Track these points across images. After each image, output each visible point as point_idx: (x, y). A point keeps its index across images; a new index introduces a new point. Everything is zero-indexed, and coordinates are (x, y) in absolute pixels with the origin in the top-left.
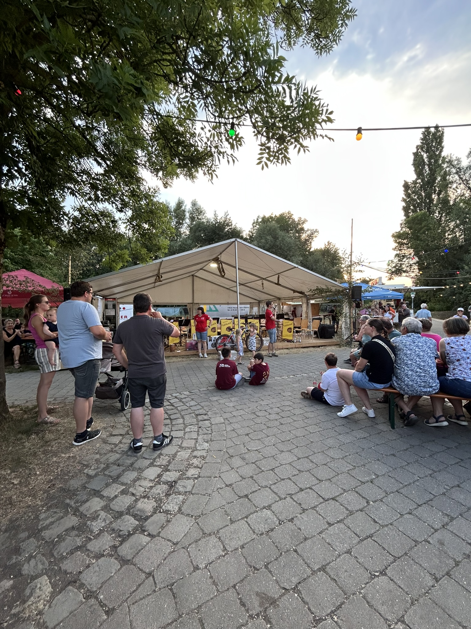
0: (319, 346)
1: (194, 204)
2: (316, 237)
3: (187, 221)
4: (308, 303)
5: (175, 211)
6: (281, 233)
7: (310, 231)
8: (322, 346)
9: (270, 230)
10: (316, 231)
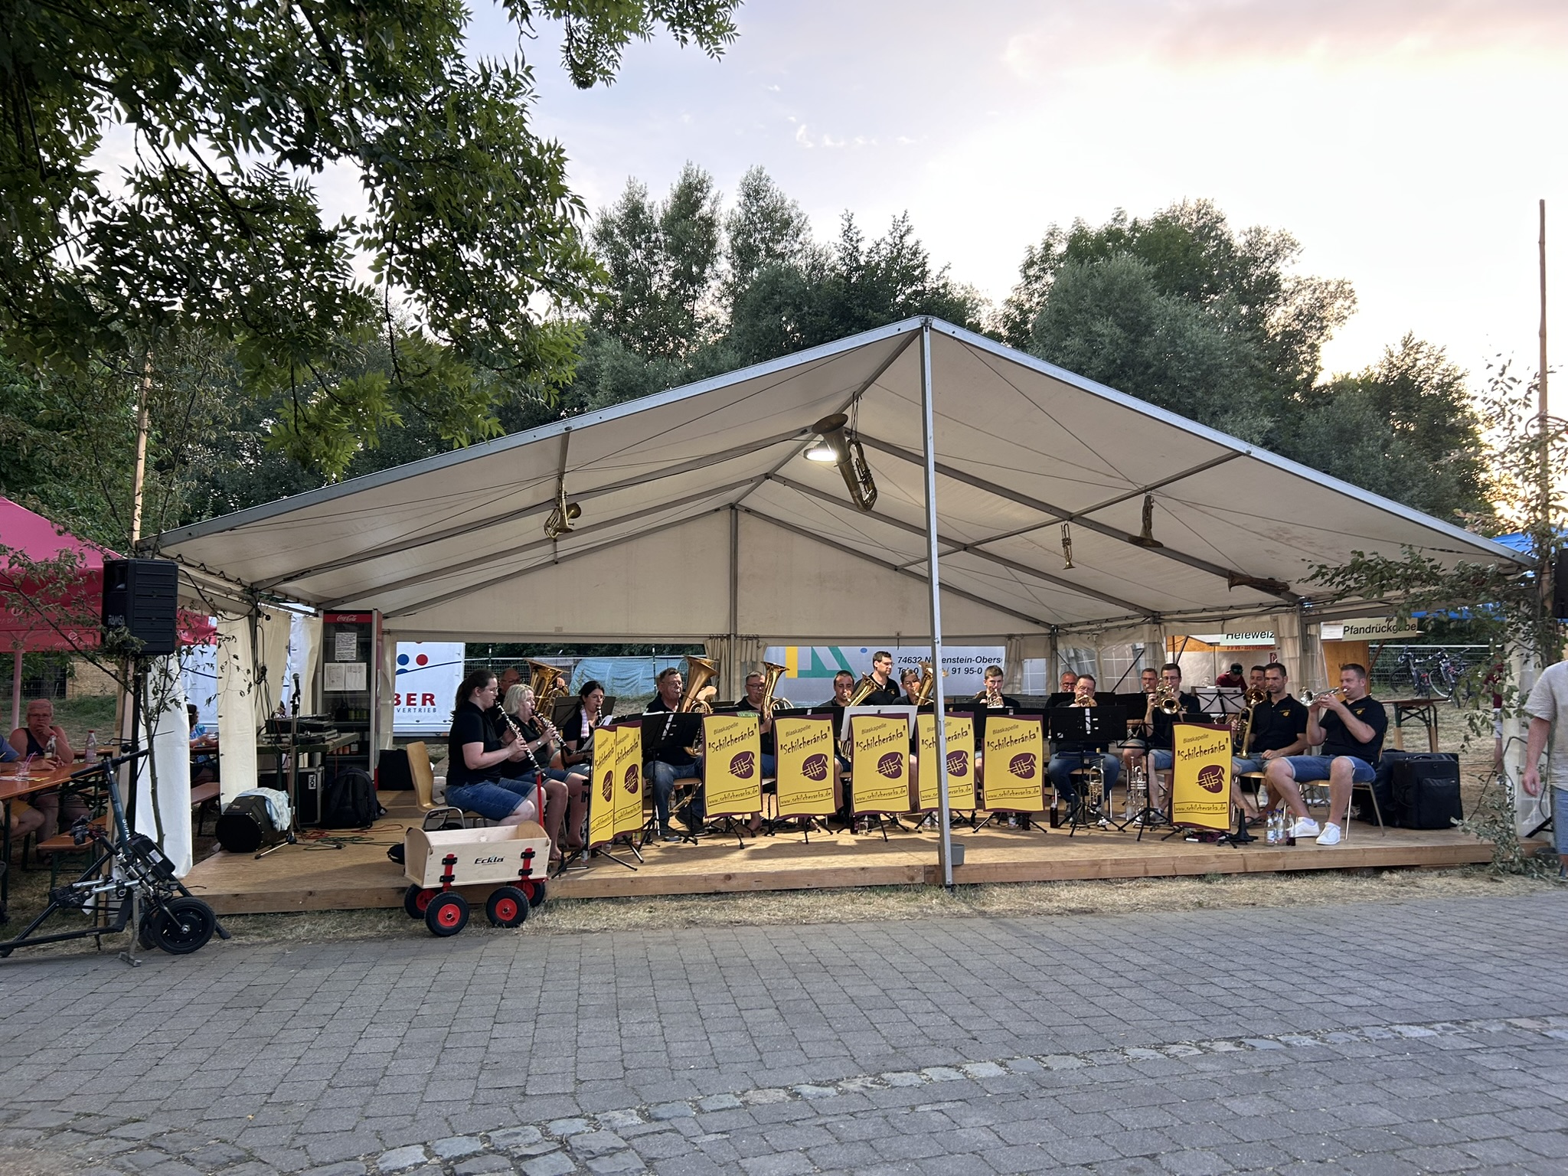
0: (1378, 871)
1: (754, 192)
2: (1340, 318)
3: (723, 265)
4: (1306, 643)
5: (670, 222)
6: (1164, 306)
7: (1307, 294)
8: (1391, 869)
9: (1107, 291)
10: (1343, 291)
